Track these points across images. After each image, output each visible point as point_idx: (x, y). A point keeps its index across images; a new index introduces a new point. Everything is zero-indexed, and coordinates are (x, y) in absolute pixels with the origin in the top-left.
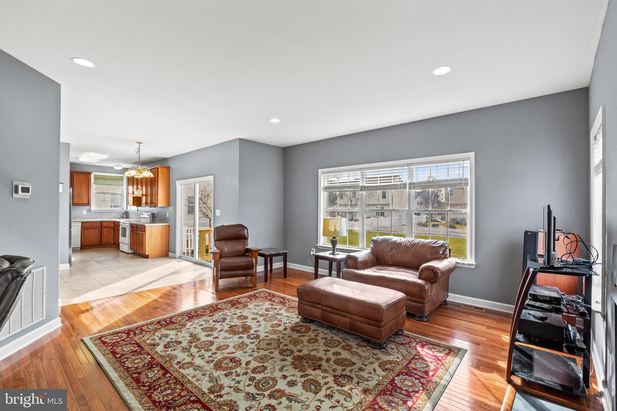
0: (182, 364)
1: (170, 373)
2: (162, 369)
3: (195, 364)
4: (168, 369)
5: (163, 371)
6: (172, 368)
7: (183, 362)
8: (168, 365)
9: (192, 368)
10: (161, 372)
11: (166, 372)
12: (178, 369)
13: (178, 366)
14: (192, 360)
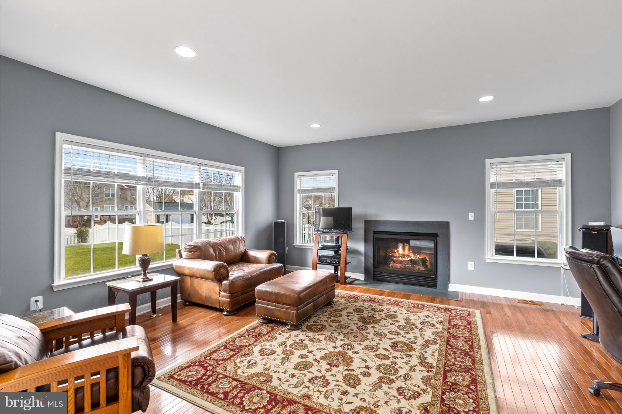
0: (428, 368)
1: (445, 369)
2: (447, 376)
3: (419, 361)
4: (442, 373)
5: (448, 375)
6: (439, 371)
7: (426, 369)
8: (438, 376)
9: (426, 361)
10: (449, 374)
11: (445, 372)
12: (435, 368)
13: (433, 369)
14: (417, 365)
